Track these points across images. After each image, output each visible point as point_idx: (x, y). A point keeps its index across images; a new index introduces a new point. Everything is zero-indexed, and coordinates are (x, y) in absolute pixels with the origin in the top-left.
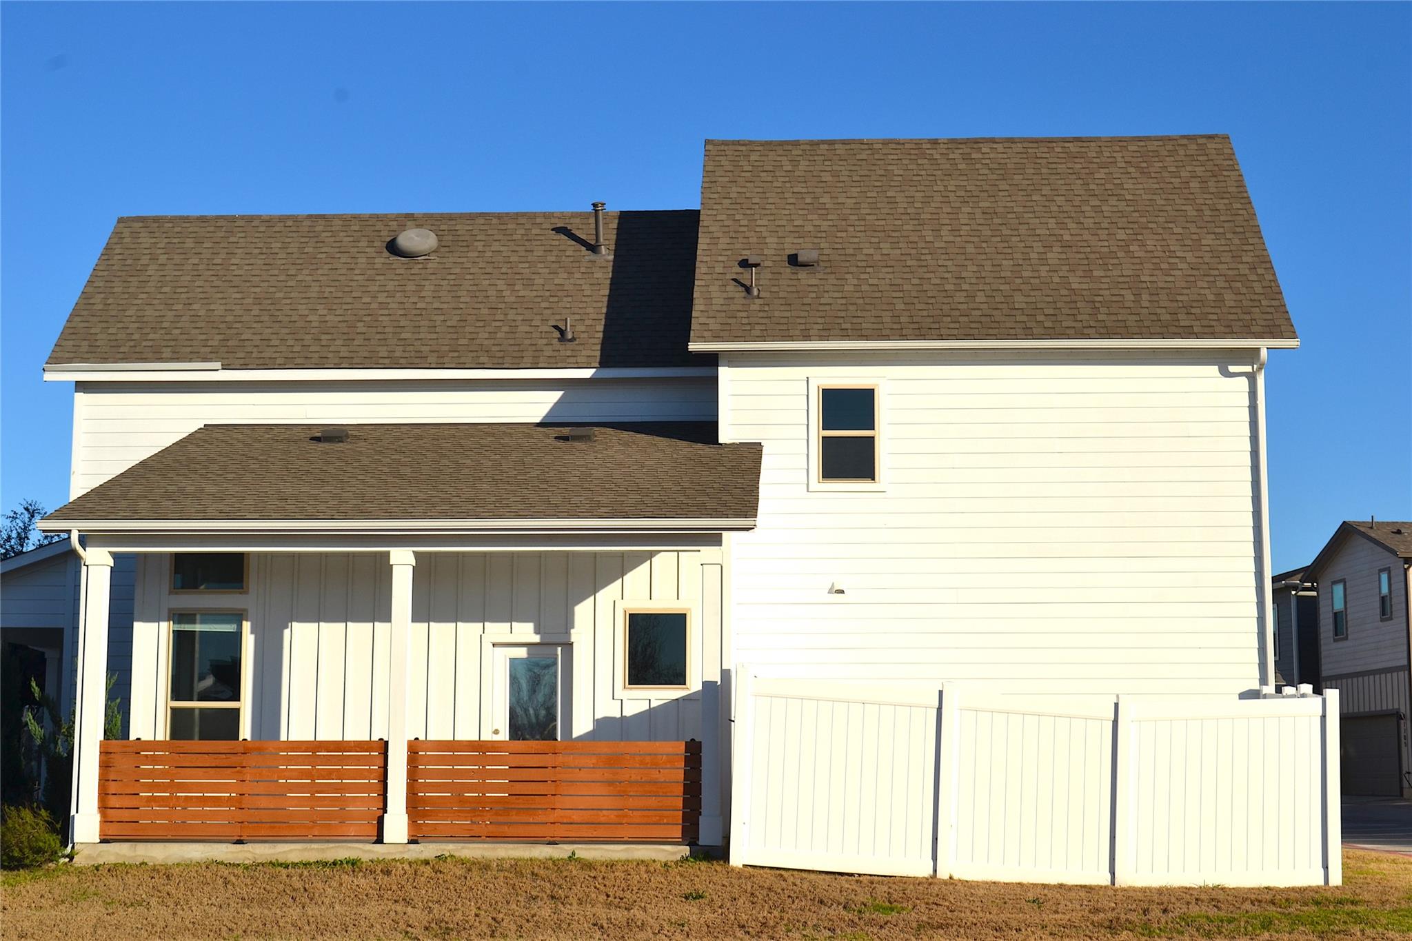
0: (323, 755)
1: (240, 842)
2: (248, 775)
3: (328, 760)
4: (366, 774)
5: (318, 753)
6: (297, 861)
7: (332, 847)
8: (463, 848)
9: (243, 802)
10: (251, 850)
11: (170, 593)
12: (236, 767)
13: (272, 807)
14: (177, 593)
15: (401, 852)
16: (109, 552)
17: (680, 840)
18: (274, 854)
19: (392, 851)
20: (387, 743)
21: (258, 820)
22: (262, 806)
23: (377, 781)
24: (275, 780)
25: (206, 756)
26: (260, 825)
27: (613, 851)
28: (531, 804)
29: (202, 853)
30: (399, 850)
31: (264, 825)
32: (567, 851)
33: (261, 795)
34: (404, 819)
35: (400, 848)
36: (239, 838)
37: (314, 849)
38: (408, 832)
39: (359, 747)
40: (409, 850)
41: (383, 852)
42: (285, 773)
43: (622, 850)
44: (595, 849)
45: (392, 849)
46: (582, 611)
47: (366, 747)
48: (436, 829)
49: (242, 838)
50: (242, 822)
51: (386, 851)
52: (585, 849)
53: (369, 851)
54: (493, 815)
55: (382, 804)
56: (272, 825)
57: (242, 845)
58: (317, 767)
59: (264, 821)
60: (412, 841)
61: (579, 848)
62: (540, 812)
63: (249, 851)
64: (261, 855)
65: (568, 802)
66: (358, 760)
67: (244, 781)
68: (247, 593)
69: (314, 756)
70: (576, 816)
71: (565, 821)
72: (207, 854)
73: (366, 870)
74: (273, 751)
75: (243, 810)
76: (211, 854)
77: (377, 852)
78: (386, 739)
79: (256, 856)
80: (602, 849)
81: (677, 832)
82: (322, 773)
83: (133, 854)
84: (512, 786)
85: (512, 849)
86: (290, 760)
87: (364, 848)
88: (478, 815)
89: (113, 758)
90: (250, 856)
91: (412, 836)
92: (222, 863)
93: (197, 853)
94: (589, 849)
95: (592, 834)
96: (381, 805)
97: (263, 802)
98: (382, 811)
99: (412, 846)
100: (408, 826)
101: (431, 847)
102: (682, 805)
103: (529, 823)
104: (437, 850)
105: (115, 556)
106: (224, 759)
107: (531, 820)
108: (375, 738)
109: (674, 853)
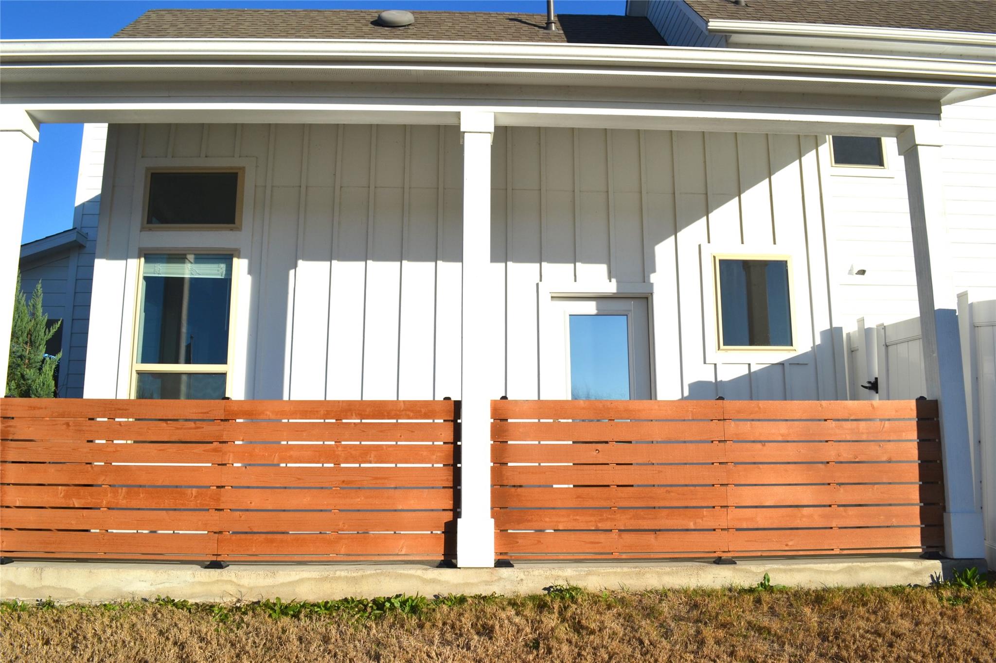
0: (354, 423)
1: (216, 565)
2: (231, 455)
3: (362, 431)
4: (425, 453)
5: (344, 421)
6: (312, 598)
7: (371, 575)
8: (589, 574)
9: (223, 499)
10: (234, 579)
11: (143, 229)
12: (212, 443)
13: (270, 508)
14: (150, 230)
15: (487, 583)
16: (27, 111)
17: (920, 550)
18: (273, 587)
19: (472, 581)
20: (458, 405)
21: (248, 530)
22: (253, 506)
23: (441, 465)
24: (275, 462)
25: (164, 424)
26: (249, 536)
27: (828, 572)
28: (691, 499)
29: (152, 585)
30: (484, 579)
31: (256, 537)
32: (756, 574)
33: (253, 488)
34: (489, 526)
35: (485, 575)
36: (214, 558)
37: (340, 577)
38: (495, 549)
39: (412, 411)
40: (500, 579)
41: (455, 582)
42: (292, 453)
43: (839, 571)
44: (799, 570)
45: (472, 577)
46: (663, 251)
47: (423, 410)
48: (539, 542)
49: (219, 559)
50: (220, 532)
51: (462, 582)
52: (785, 571)
53: (434, 581)
54: (631, 519)
55: (452, 502)
56: (270, 536)
57: (219, 571)
58: (343, 443)
59: (255, 530)
60: (501, 563)
61: (773, 570)
62: (705, 512)
63: (231, 581)
64: (251, 589)
65: (748, 496)
66: (412, 431)
67: (225, 464)
68: (239, 229)
69: (339, 425)
70: (762, 518)
71: (745, 526)
72: (160, 586)
73: (444, 624)
74: (272, 416)
75: (221, 512)
76: (167, 585)
77: (447, 582)
78: (455, 397)
79: (243, 590)
80: (811, 569)
81: (914, 540)
82: (353, 452)
83: (36, 584)
84: (660, 472)
85: (668, 574)
86: (299, 431)
87: (425, 577)
88: (607, 519)
89: (15, 427)
90: (231, 589)
91: (501, 554)
92: (183, 605)
93: (144, 584)
94: (791, 570)
95: (787, 545)
96: (449, 504)
97: (255, 500)
98: (451, 513)
99: (504, 572)
100: (496, 538)
101: (536, 572)
102: (918, 497)
103: (687, 530)
104: (547, 578)
105: (37, 120)
106: (191, 428)
107: (692, 526)
108: (440, 397)
109: (917, 573)
